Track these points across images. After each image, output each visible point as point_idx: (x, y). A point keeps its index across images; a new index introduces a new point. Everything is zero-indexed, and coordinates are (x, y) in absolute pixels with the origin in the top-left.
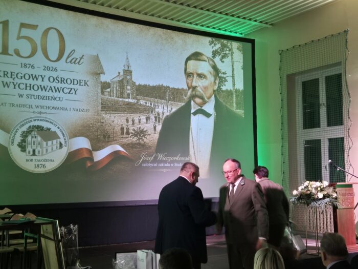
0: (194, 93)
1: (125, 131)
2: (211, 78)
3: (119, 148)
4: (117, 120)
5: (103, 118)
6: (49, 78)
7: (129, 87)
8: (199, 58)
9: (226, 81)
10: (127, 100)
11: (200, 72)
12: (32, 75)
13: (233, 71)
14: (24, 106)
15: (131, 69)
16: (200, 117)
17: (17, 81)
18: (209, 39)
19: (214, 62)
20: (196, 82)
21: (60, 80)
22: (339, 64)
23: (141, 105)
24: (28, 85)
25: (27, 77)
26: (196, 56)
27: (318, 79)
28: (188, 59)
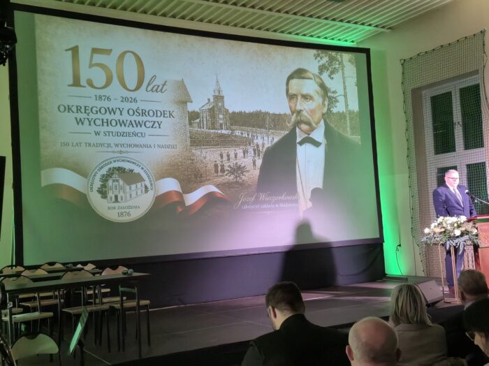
0: (299, 118)
1: (220, 168)
2: (318, 99)
3: (213, 189)
4: (209, 156)
5: (193, 155)
6: (128, 111)
7: (221, 116)
8: (302, 75)
9: (337, 101)
10: (219, 132)
12: (108, 108)
13: (345, 89)
14: (102, 145)
16: (308, 147)
18: (314, 52)
19: (321, 79)
20: (301, 105)
21: (140, 112)
22: (476, 72)
23: (236, 136)
24: (105, 121)
25: (103, 111)
26: (299, 74)
27: (451, 92)
28: (290, 78)
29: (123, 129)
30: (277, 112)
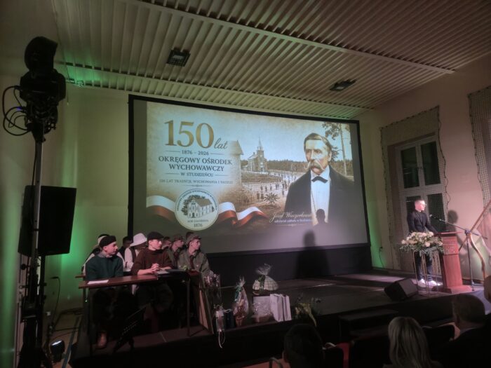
0: (312, 164)
1: (260, 196)
2: (325, 153)
3: (256, 209)
4: (254, 188)
5: (243, 188)
6: (203, 160)
7: (262, 163)
8: (315, 138)
9: (338, 154)
10: (261, 173)
11: (316, 148)
12: (190, 158)
13: (343, 146)
14: (185, 181)
15: (264, 149)
16: (318, 183)
17: (180, 163)
18: (323, 123)
19: (326, 139)
20: (314, 156)
21: (210, 161)
23: (272, 176)
24: (188, 166)
25: (187, 160)
26: (313, 136)
28: (307, 139)
29: (200, 171)
30: (298, 161)
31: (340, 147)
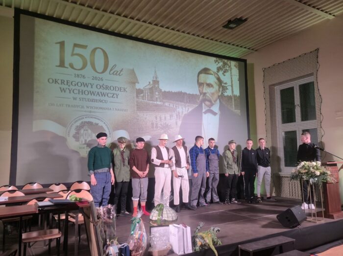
0: (204, 97)
1: (155, 125)
2: (216, 87)
4: (148, 117)
5: (138, 116)
7: (157, 93)
8: (207, 72)
9: (227, 89)
11: (208, 82)
13: (232, 82)
14: (78, 106)
16: (209, 115)
17: (72, 87)
18: (214, 59)
19: (218, 75)
20: (206, 90)
21: (105, 87)
24: (81, 91)
25: (79, 84)
26: (206, 71)
27: (293, 87)
28: (200, 73)
29: (93, 97)
30: (191, 93)
31: (229, 83)
